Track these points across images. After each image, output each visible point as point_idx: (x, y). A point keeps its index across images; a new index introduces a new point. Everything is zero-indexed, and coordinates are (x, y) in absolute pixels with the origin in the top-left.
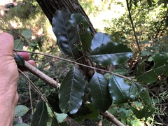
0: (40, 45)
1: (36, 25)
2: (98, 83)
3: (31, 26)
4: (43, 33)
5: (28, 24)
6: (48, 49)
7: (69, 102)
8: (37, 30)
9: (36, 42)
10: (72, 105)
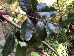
0: (17, 16)
1: (15, 7)
2: (40, 26)
3: (13, 8)
4: (18, 11)
5: (11, 7)
6: (20, 18)
7: (26, 35)
8: (15, 9)
9: (15, 15)
10: (27, 37)
